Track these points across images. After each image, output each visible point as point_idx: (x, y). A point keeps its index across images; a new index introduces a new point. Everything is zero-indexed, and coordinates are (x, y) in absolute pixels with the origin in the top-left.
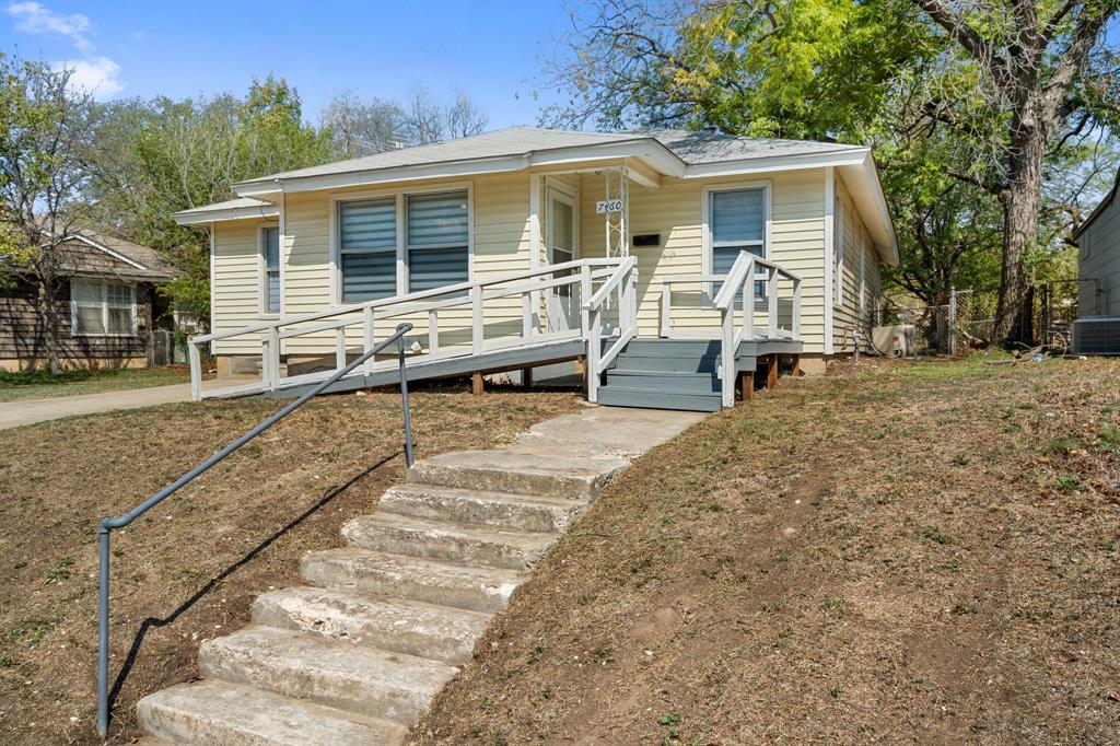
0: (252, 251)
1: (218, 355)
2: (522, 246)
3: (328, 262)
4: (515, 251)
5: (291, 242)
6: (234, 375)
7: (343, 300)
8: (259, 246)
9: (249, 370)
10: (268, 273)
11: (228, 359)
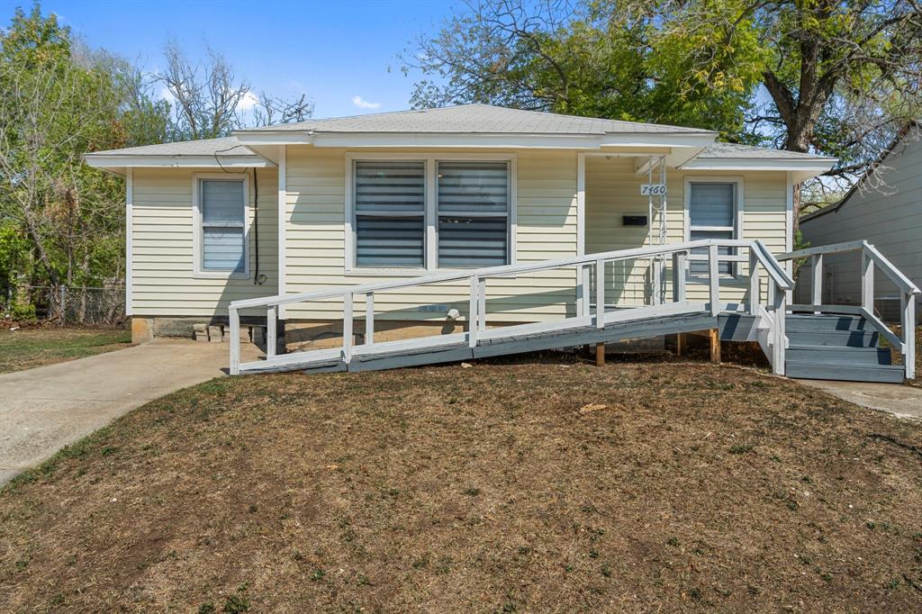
0: (185, 203)
1: (134, 316)
2: (569, 220)
3: (343, 223)
4: (562, 225)
5: (294, 199)
6: (156, 339)
7: (358, 264)
8: (195, 198)
9: (179, 333)
10: (204, 228)
11: (148, 320)
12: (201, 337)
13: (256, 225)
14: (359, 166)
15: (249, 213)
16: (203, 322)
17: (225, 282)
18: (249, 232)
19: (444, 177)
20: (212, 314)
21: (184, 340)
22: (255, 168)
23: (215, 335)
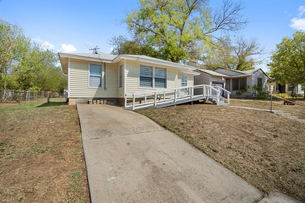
1: (70, 98)
4: (174, 81)
5: (128, 71)
7: (140, 86)
10: (91, 76)
11: (74, 99)
12: (91, 103)
13: (105, 76)
14: (141, 66)
15: (103, 73)
16: (91, 99)
17: (97, 89)
18: (103, 78)
19: (156, 70)
20: (93, 97)
21: (86, 104)
22: (105, 62)
23: (95, 102)
